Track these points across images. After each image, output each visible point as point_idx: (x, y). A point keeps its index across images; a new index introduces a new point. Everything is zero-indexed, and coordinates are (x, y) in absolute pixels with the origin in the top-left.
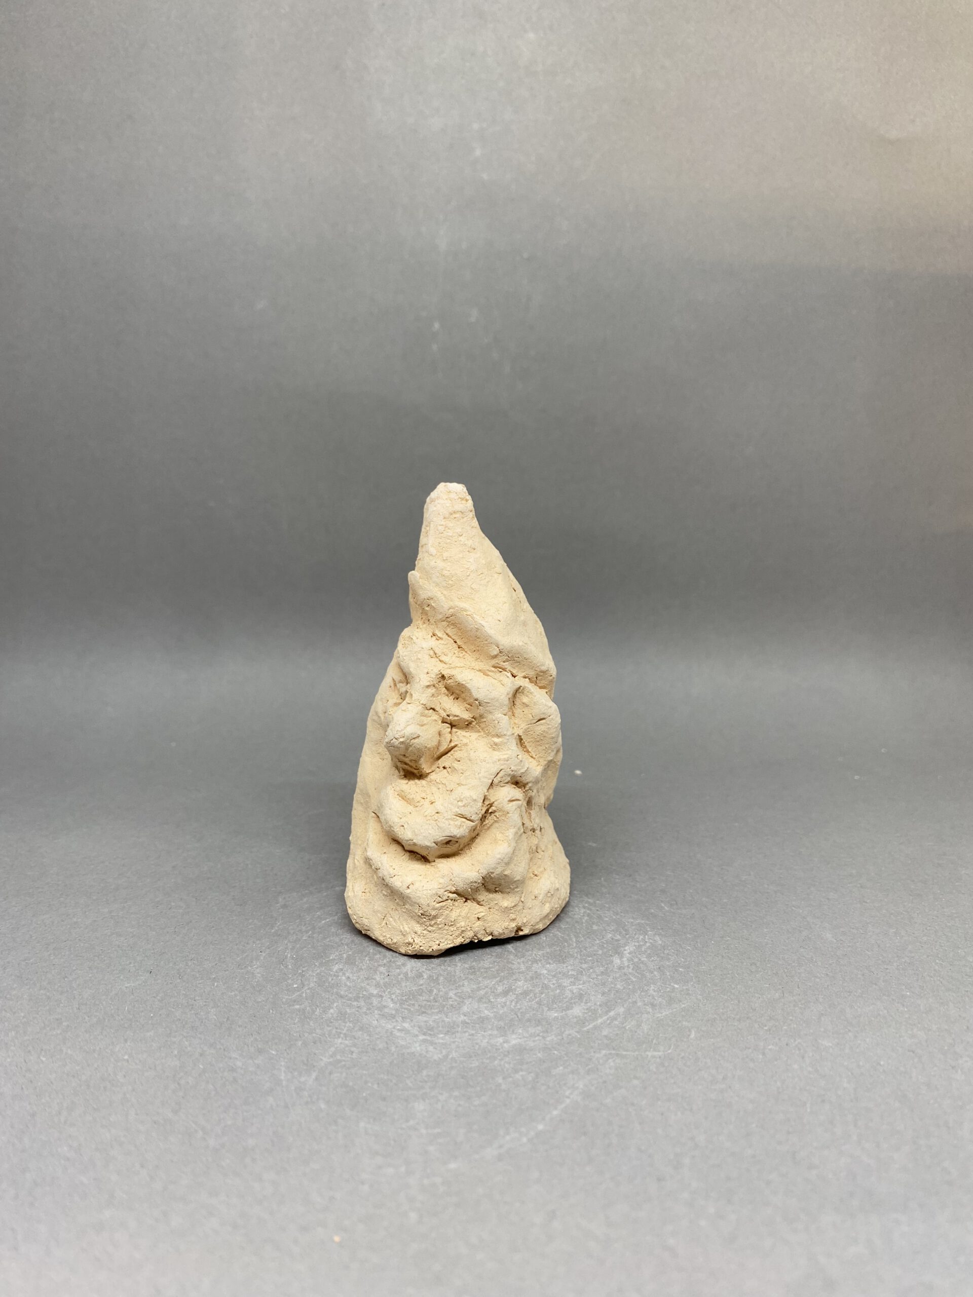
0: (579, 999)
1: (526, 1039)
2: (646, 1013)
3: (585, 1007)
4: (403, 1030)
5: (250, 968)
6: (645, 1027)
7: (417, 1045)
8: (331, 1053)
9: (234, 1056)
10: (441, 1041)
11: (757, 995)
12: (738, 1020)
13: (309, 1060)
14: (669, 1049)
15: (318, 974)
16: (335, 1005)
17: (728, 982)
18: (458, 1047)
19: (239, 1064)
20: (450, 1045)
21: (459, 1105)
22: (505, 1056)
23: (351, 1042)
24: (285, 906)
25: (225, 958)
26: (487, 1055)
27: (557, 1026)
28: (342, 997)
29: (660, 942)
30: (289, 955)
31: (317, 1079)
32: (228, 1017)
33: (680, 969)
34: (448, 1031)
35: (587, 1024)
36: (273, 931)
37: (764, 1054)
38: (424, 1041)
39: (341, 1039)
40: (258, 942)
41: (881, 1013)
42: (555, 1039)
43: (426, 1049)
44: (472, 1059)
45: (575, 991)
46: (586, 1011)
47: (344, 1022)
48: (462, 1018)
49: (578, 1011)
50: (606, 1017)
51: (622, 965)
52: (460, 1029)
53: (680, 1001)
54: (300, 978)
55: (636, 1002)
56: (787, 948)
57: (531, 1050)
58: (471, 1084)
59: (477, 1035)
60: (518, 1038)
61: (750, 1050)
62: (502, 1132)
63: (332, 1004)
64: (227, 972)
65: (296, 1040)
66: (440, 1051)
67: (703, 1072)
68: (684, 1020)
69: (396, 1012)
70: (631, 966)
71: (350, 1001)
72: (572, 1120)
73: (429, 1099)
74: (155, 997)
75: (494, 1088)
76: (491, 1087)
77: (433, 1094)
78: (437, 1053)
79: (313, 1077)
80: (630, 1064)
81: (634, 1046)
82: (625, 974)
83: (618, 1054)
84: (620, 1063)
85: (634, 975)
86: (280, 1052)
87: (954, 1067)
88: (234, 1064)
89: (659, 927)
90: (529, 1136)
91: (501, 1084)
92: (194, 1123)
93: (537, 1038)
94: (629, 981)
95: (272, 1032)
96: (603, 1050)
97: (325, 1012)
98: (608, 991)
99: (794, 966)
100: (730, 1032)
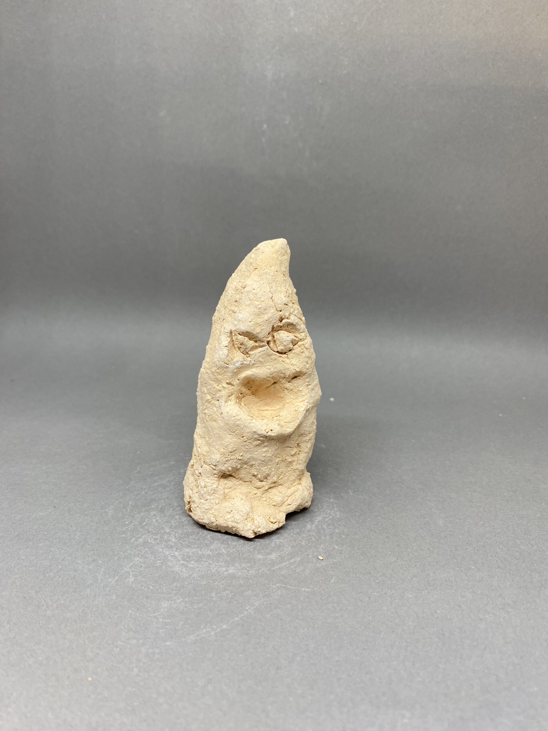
0: (277, 549)
1: (238, 570)
2: (312, 563)
3: (279, 554)
4: (174, 557)
5: (107, 509)
6: (308, 572)
7: (177, 566)
8: (130, 566)
9: (79, 562)
10: (191, 566)
11: (381, 558)
12: (363, 574)
13: (117, 569)
14: (316, 588)
15: (142, 517)
16: (144, 537)
17: (368, 548)
18: (199, 571)
19: (80, 567)
20: (195, 569)
21: (186, 607)
22: (223, 579)
23: (143, 560)
24: (139, 472)
25: (96, 502)
26: (213, 578)
27: (258, 565)
29: (339, 516)
30: (131, 503)
31: (117, 581)
32: (85, 538)
33: (343, 536)
34: (198, 560)
35: (276, 565)
36: (127, 487)
37: (369, 598)
38: (183, 564)
39: (138, 558)
40: (117, 494)
41: (451, 579)
42: (255, 573)
43: (181, 570)
44: (204, 579)
45: (277, 543)
46: (278, 557)
47: (144, 548)
48: (209, 552)
49: (274, 556)
50: (288, 562)
51: (310, 529)
52: (204, 559)
53: (334, 557)
54: (131, 518)
55: (308, 555)
56: (413, 528)
57: (238, 578)
58: (197, 595)
59: (212, 564)
60: (234, 569)
61: (362, 594)
62: (202, 627)
63: (143, 535)
64: (94, 511)
65: (115, 556)
66: (188, 572)
67: (329, 604)
68: (332, 570)
69: (174, 544)
70: (316, 531)
71: (152, 535)
72: (244, 625)
73: (171, 601)
74: (51, 523)
75: (208, 599)
76: (207, 598)
77: (175, 598)
78: (186, 573)
79: (116, 579)
80: (290, 594)
81: (297, 583)
82: (310, 536)
83: (285, 587)
84: (284, 593)
85: (315, 536)
86: (104, 562)
87: (481, 620)
88: (78, 568)
89: (342, 506)
90: (216, 631)
91: (213, 597)
92: (44, 600)
93: (244, 571)
94: (310, 540)
95: (105, 550)
96: (278, 583)
97: (137, 540)
98: (296, 545)
99: (411, 541)
100: (356, 581)
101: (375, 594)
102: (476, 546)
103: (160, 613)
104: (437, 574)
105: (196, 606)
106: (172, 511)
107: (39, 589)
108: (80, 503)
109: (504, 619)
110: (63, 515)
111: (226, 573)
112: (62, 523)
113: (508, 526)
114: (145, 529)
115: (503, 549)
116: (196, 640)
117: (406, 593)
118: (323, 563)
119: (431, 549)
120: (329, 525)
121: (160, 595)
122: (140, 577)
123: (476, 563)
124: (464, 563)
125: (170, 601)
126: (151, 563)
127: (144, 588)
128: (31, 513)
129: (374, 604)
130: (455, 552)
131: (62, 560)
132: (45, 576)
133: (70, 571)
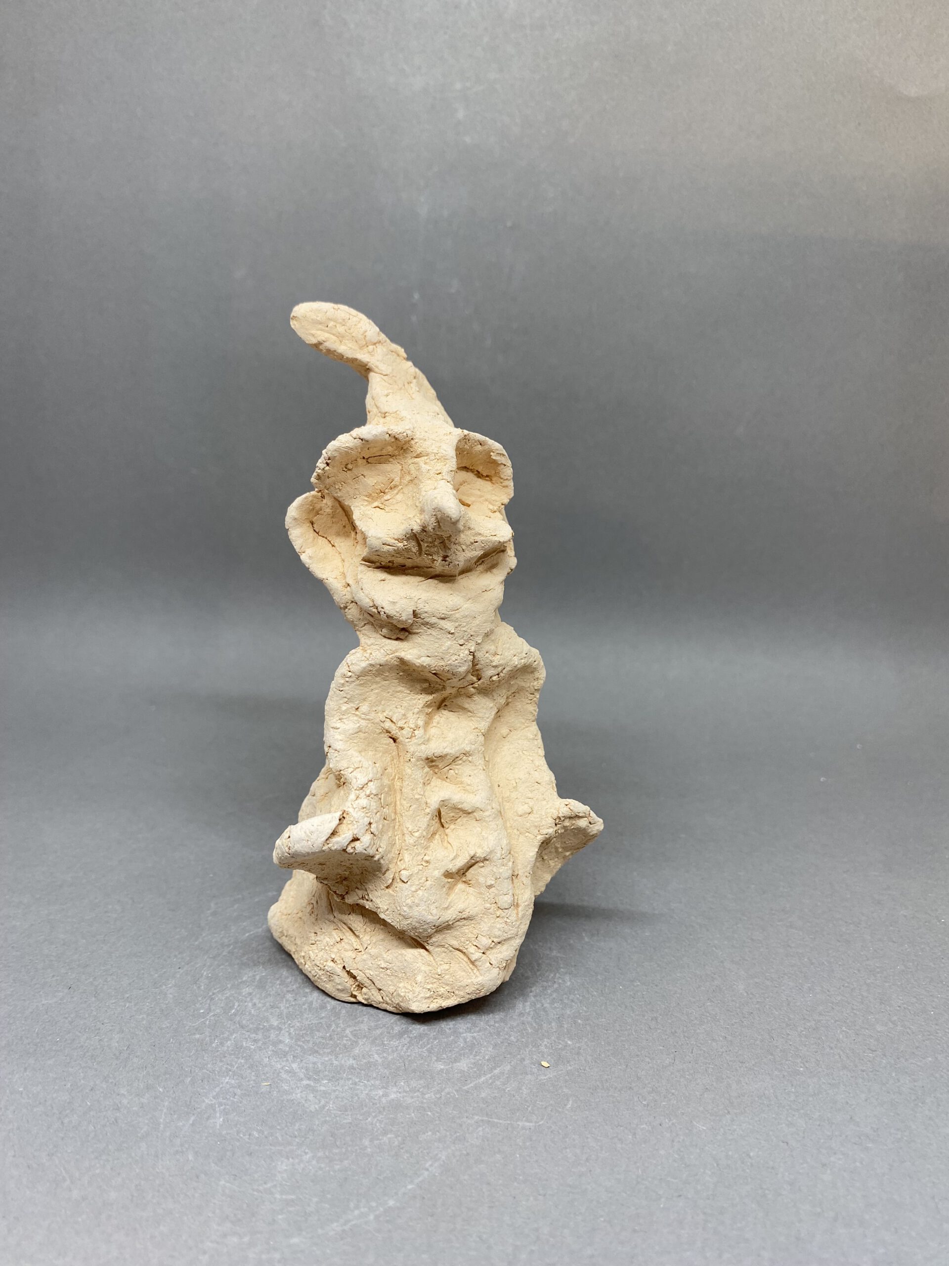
0: (469, 1050)
1: (405, 1094)
2: (531, 1074)
3: (473, 1061)
4: (290, 1072)
5: (164, 987)
6: (525, 1091)
7: (298, 1091)
8: (215, 1094)
9: (122, 1092)
10: (323, 1088)
11: (648, 1060)
12: (619, 1091)
13: (192, 1101)
14: (542, 1119)
15: (227, 998)
16: (234, 1037)
17: (622, 1041)
18: (337, 1097)
19: (125, 1101)
20: (330, 1094)
21: (320, 1169)
22: (380, 1112)
23: (237, 1081)
24: (214, 914)
25: (143, 974)
26: (363, 1109)
27: (439, 1082)
28: (242, 1027)
29: (569, 983)
30: (205, 973)
31: (193, 1125)
32: (130, 1045)
33: (579, 1021)
34: (333, 1077)
35: (469, 1082)
36: (196, 943)
37: (634, 1134)
38: (307, 1087)
39: (228, 1078)
40: (179, 956)
41: (767, 1092)
42: (434, 1097)
43: (306, 1097)
44: (347, 1113)
45: (468, 1040)
46: (472, 1066)
47: (237, 1058)
48: (351, 1061)
49: (465, 1065)
50: (490, 1075)
51: (523, 1011)
52: (345, 1075)
53: (568, 1062)
54: (208, 1001)
55: (523, 1059)
56: (694, 1000)
57: (407, 1108)
58: (338, 1143)
59: (359, 1084)
60: (397, 1091)
61: (622, 1128)
62: (352, 1205)
63: (232, 1034)
64: (141, 991)
65: (186, 1076)
66: (319, 1101)
67: (568, 1150)
68: (566, 1086)
69: (290, 1048)
70: (532, 1013)
71: (249, 1033)
72: (424, 1198)
73: (292, 1158)
74: (66, 1018)
75: (358, 1151)
76: (356, 1150)
77: (299, 1152)
78: (316, 1103)
79: (191, 1122)
80: (499, 1135)
81: (508, 1113)
82: (523, 1024)
83: (489, 1121)
84: (488, 1133)
85: (532, 1025)
86: (167, 1089)
87: (824, 1165)
88: (120, 1102)
89: (573, 964)
90: (377, 1213)
91: (366, 1147)
92: (65, 1169)
93: (416, 1094)
94: (524, 1032)
95: (166, 1066)
96: (477, 1115)
97: (222, 1044)
98: (501, 1043)
99: (695, 1024)
100: (608, 1104)
101: (642, 1127)
102: (803, 1029)
103: (275, 1183)
104: (743, 1084)
105: (338, 1167)
106: (280, 985)
107: (55, 1150)
108: (115, 977)
109: (862, 1163)
110: (86, 1002)
111: (384, 1100)
112: (85, 1019)
113: (852, 989)
114: (235, 1022)
115: (848, 1033)
116: (344, 1231)
117: (695, 1123)
118: (550, 1073)
119: (729, 1038)
120: (553, 1001)
121: (273, 1148)
122: (235, 1114)
123: (807, 1062)
124: (787, 1062)
125: (290, 1159)
126: (251, 1086)
127: (244, 1136)
128: (28, 1002)
129: (643, 1146)
130: (770, 1042)
131: (92, 1090)
132: (62, 1122)
133: (107, 1111)
